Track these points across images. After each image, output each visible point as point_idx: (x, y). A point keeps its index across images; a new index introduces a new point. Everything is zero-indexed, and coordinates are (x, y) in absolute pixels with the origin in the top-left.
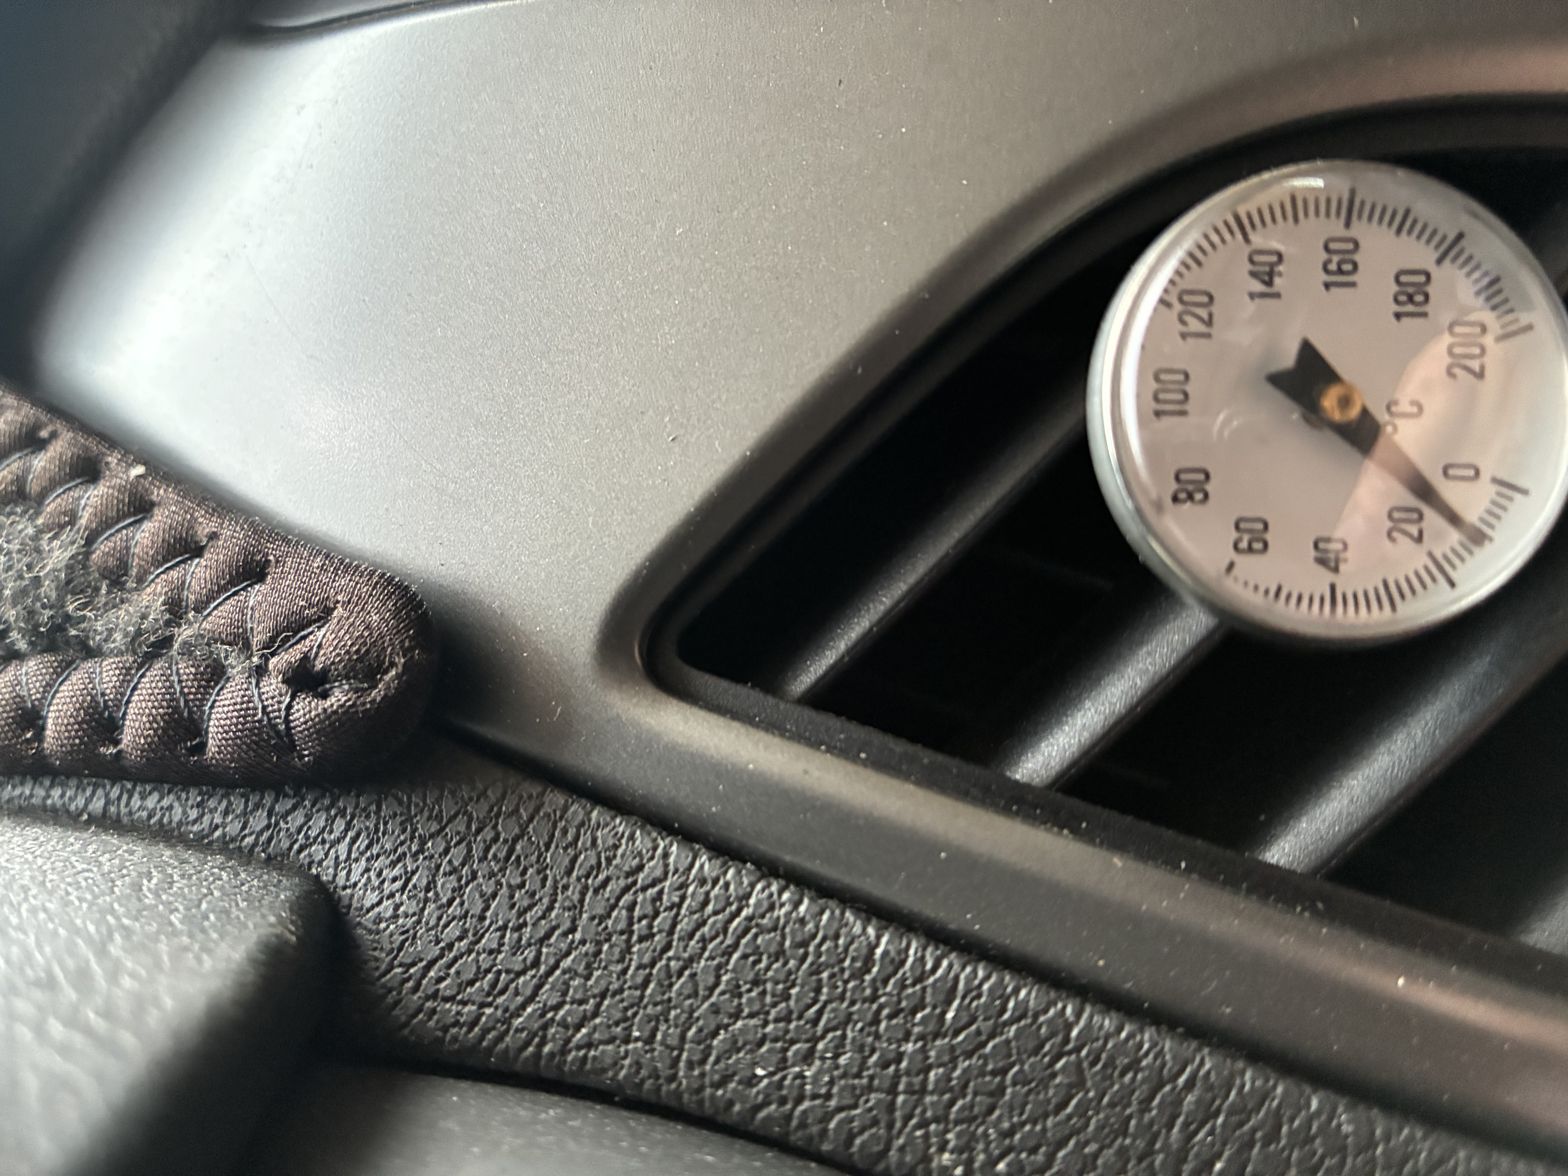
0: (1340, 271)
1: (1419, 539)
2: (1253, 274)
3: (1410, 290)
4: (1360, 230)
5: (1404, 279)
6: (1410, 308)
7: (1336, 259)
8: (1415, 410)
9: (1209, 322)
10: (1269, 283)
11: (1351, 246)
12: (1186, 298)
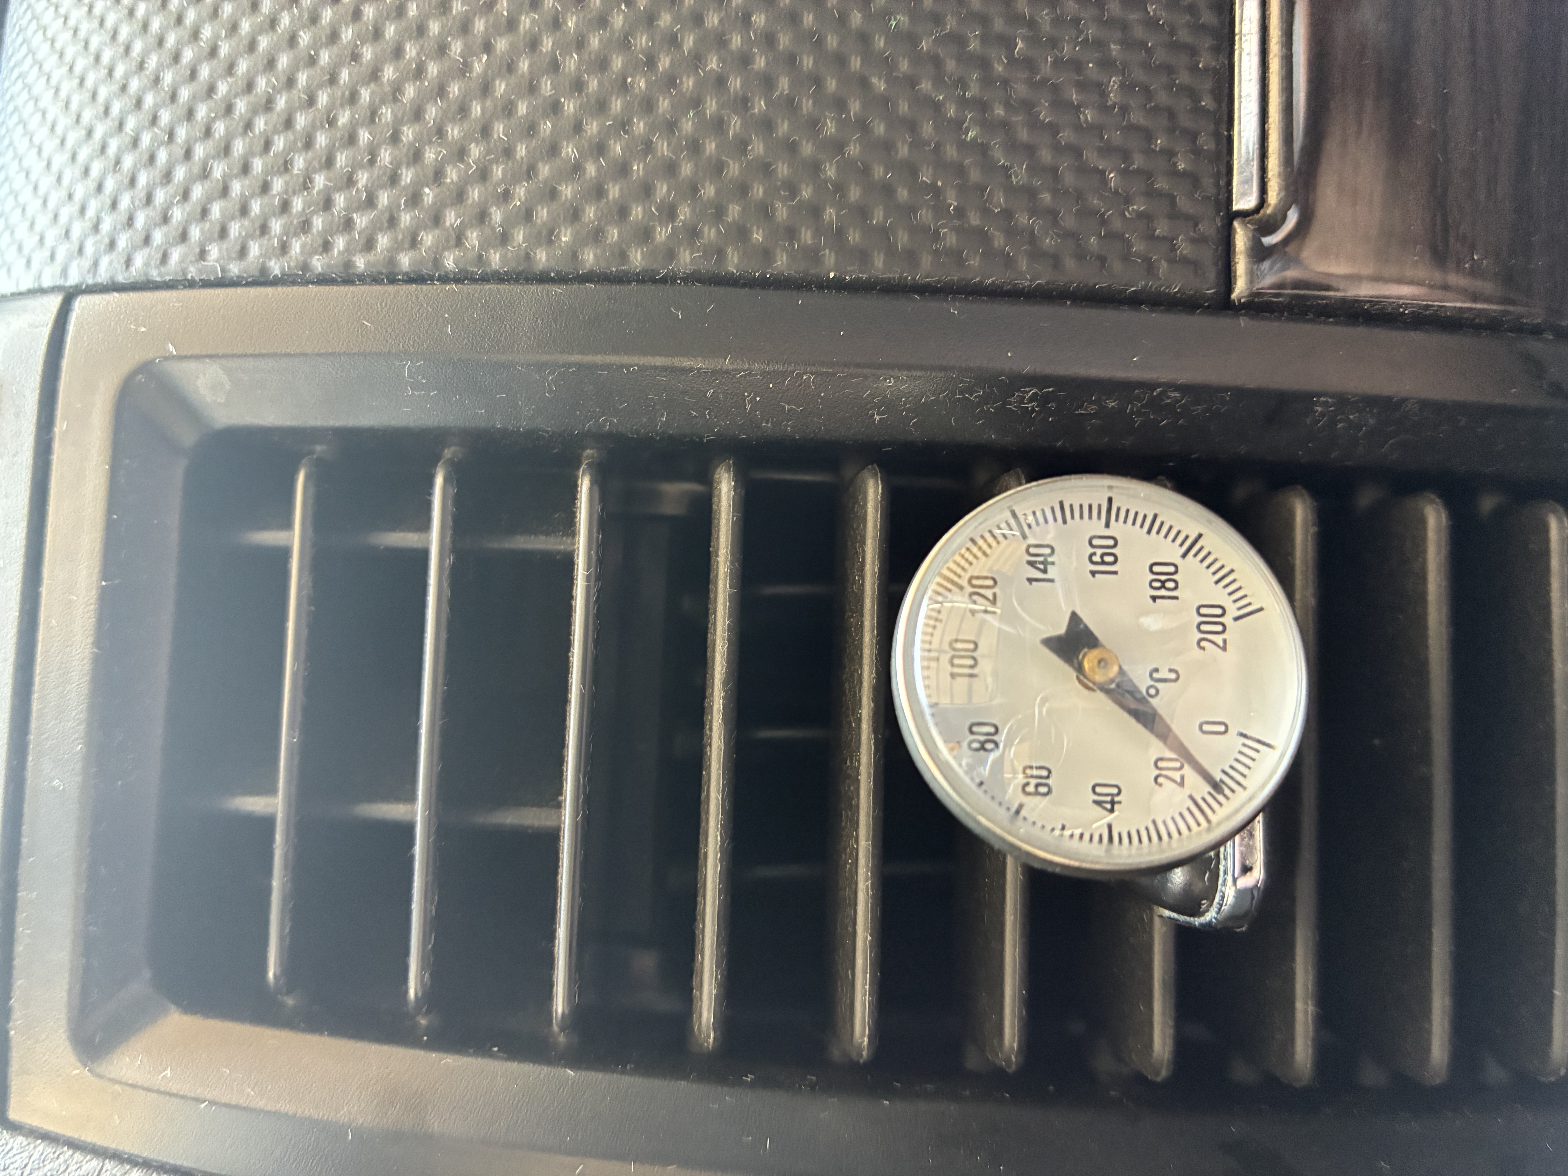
0: (1103, 563)
1: (1182, 784)
2: (1031, 564)
3: (1163, 578)
4: (1117, 529)
5: (1156, 569)
6: (1163, 592)
7: (1099, 552)
8: (1173, 676)
9: (994, 601)
10: (1045, 571)
11: (1111, 542)
12: (975, 582)
